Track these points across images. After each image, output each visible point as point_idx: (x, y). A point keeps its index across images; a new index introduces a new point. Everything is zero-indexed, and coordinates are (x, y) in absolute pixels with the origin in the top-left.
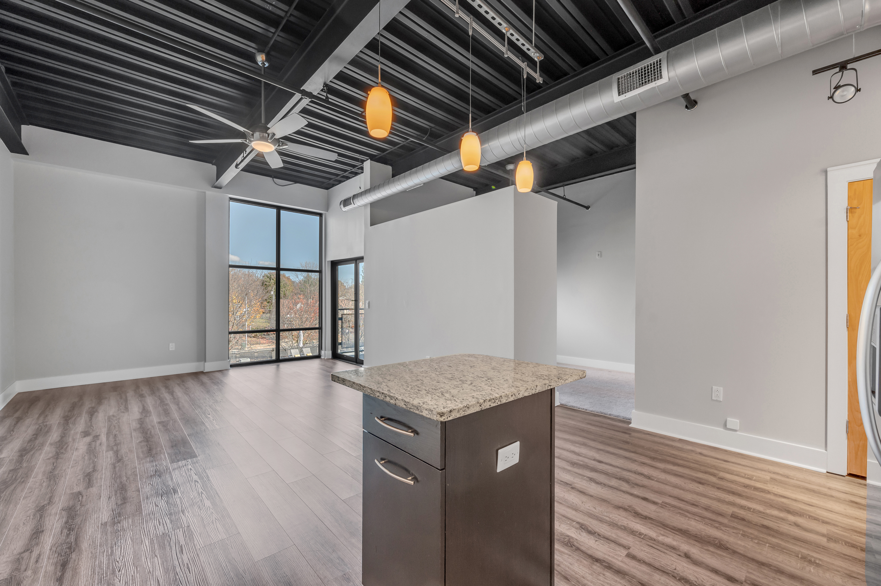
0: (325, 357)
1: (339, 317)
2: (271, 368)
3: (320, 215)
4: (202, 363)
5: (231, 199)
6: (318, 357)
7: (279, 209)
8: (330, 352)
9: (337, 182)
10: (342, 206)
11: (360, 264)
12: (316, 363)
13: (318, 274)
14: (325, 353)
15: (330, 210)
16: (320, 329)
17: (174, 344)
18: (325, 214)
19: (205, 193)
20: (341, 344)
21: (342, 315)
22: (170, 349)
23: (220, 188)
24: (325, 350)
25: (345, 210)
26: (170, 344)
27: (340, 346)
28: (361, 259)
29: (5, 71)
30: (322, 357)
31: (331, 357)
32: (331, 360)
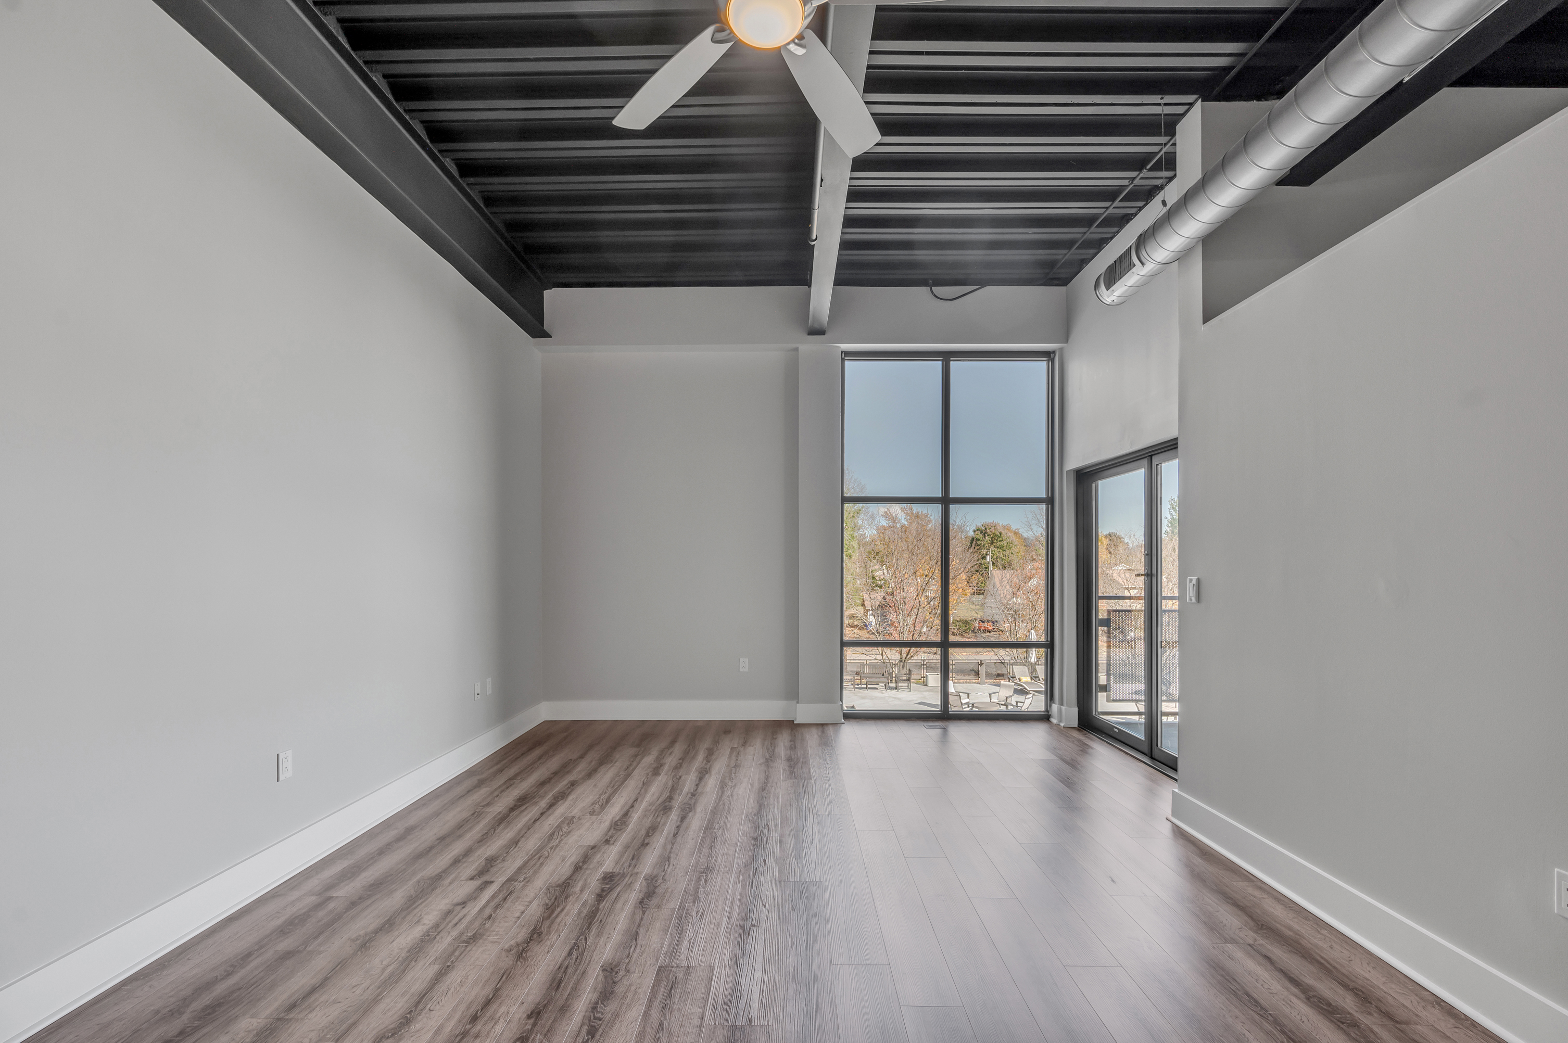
0: (1061, 721)
1: (1100, 617)
5: (847, 354)
6: (1045, 718)
8: (1075, 711)
9: (1092, 248)
10: (1103, 287)
11: (1163, 465)
12: (1037, 734)
13: (1044, 506)
15: (1074, 336)
16: (1049, 645)
17: (747, 660)
18: (1061, 349)
19: (796, 349)
20: (1104, 688)
21: (1109, 612)
22: (741, 670)
24: (1061, 704)
25: (1113, 298)
26: (741, 660)
27: (1102, 696)
28: (1170, 447)
29: (457, 173)
30: (1054, 721)
31: (1076, 724)
32: (1076, 734)
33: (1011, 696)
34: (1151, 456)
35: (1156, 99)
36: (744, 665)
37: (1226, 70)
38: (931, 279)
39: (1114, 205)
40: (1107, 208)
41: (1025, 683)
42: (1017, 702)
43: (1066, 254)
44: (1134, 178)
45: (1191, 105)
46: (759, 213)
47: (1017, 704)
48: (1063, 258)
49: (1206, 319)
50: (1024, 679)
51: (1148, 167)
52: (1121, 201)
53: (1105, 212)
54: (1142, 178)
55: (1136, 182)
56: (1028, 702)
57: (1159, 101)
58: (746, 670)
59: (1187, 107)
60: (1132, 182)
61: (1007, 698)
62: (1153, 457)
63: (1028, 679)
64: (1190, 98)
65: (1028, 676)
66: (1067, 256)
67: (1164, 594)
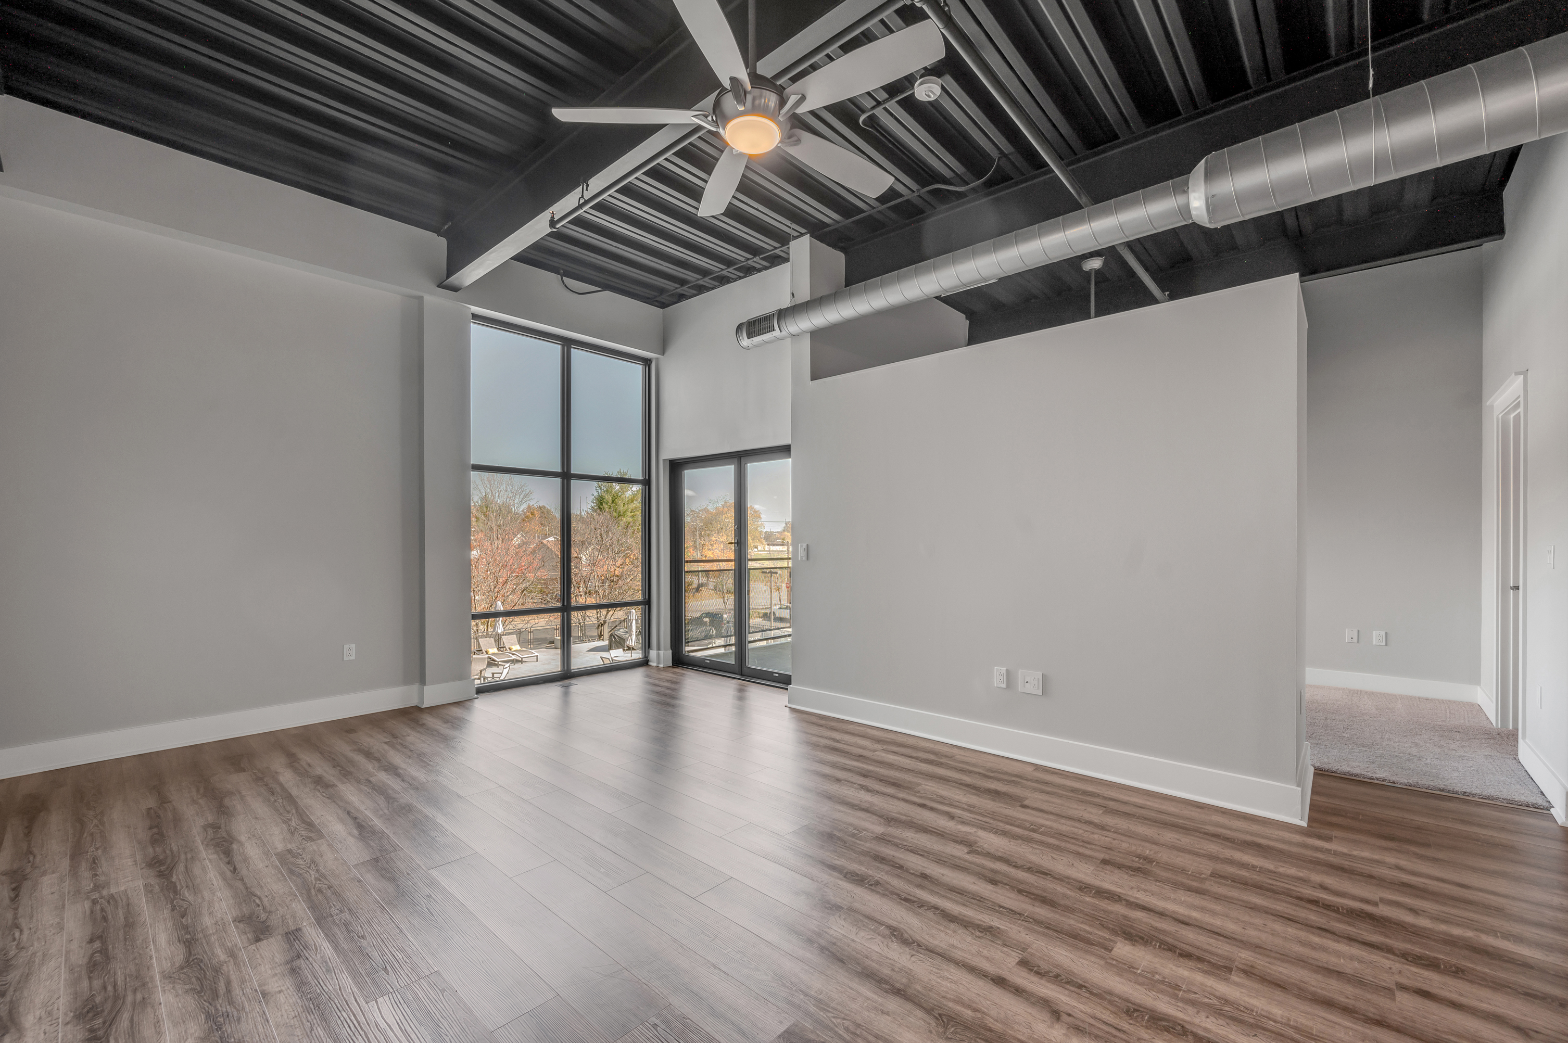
2: (553, 691)
3: (647, 362)
4: (415, 687)
5: (475, 316)
7: (567, 343)
14: (658, 655)
15: (670, 352)
17: (353, 646)
18: (657, 359)
23: (455, 289)
26: (346, 647)
33: (485, 669)
34: (740, 457)
35: (788, 223)
36: (350, 652)
37: (827, 225)
38: (563, 269)
39: (729, 270)
40: (722, 270)
41: (493, 654)
42: (493, 674)
43: (677, 288)
44: (748, 259)
45: (802, 235)
46: (450, 159)
47: (493, 676)
48: (674, 290)
49: (814, 378)
50: (491, 651)
51: (761, 257)
52: (734, 269)
53: (720, 271)
54: (754, 261)
55: (750, 262)
56: (506, 671)
57: (790, 225)
58: (353, 658)
59: (799, 234)
60: (747, 261)
61: (481, 672)
62: (742, 458)
63: (495, 650)
64: (803, 231)
65: (494, 648)
66: (677, 290)
67: (749, 557)
